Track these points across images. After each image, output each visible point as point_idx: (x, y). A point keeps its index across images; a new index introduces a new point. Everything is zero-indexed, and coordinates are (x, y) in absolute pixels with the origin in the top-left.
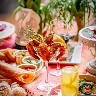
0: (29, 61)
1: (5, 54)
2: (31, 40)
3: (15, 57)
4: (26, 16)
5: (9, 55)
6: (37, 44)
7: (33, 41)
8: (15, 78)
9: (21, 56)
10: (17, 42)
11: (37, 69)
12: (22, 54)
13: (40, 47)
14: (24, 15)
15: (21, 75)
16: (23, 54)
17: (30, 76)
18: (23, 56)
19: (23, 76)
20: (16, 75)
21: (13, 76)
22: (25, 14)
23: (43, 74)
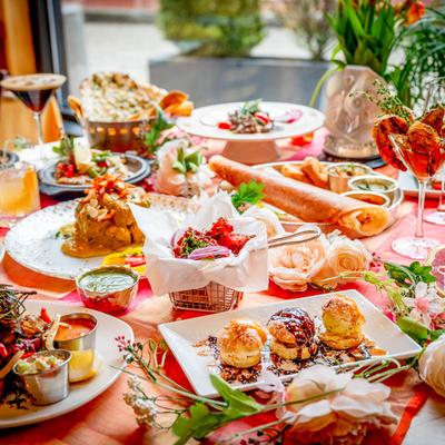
0: (364, 186)
1: (303, 170)
2: (386, 117)
3: (329, 176)
4: (353, 83)
5: (313, 173)
6: (401, 128)
7: (391, 119)
8: (335, 220)
9: (345, 176)
10: (329, 147)
11: (391, 204)
12: (345, 171)
13: (413, 133)
14: (349, 79)
15: (352, 211)
16: (350, 170)
17: (375, 218)
18: (350, 174)
19: (357, 214)
20: (340, 211)
21: (330, 215)
22: (352, 78)
23: (404, 217)
